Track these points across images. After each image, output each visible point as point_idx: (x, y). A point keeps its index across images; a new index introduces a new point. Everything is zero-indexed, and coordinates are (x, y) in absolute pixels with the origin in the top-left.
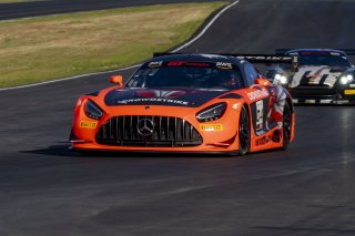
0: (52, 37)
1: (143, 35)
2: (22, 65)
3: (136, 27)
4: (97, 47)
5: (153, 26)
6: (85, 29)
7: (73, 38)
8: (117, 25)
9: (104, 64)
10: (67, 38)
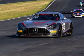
0: (13, 8)
1: (34, 7)
2: (5, 15)
3: (32, 6)
4: (23, 10)
5: (37, 5)
6: (20, 6)
7: (18, 8)
8: (28, 5)
9: (25, 15)
10: (16, 8)
